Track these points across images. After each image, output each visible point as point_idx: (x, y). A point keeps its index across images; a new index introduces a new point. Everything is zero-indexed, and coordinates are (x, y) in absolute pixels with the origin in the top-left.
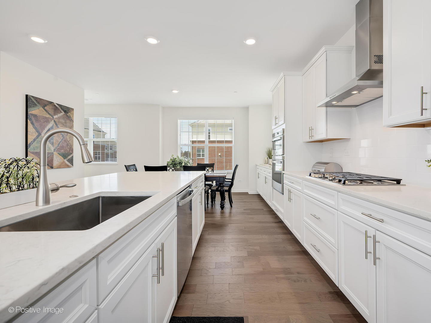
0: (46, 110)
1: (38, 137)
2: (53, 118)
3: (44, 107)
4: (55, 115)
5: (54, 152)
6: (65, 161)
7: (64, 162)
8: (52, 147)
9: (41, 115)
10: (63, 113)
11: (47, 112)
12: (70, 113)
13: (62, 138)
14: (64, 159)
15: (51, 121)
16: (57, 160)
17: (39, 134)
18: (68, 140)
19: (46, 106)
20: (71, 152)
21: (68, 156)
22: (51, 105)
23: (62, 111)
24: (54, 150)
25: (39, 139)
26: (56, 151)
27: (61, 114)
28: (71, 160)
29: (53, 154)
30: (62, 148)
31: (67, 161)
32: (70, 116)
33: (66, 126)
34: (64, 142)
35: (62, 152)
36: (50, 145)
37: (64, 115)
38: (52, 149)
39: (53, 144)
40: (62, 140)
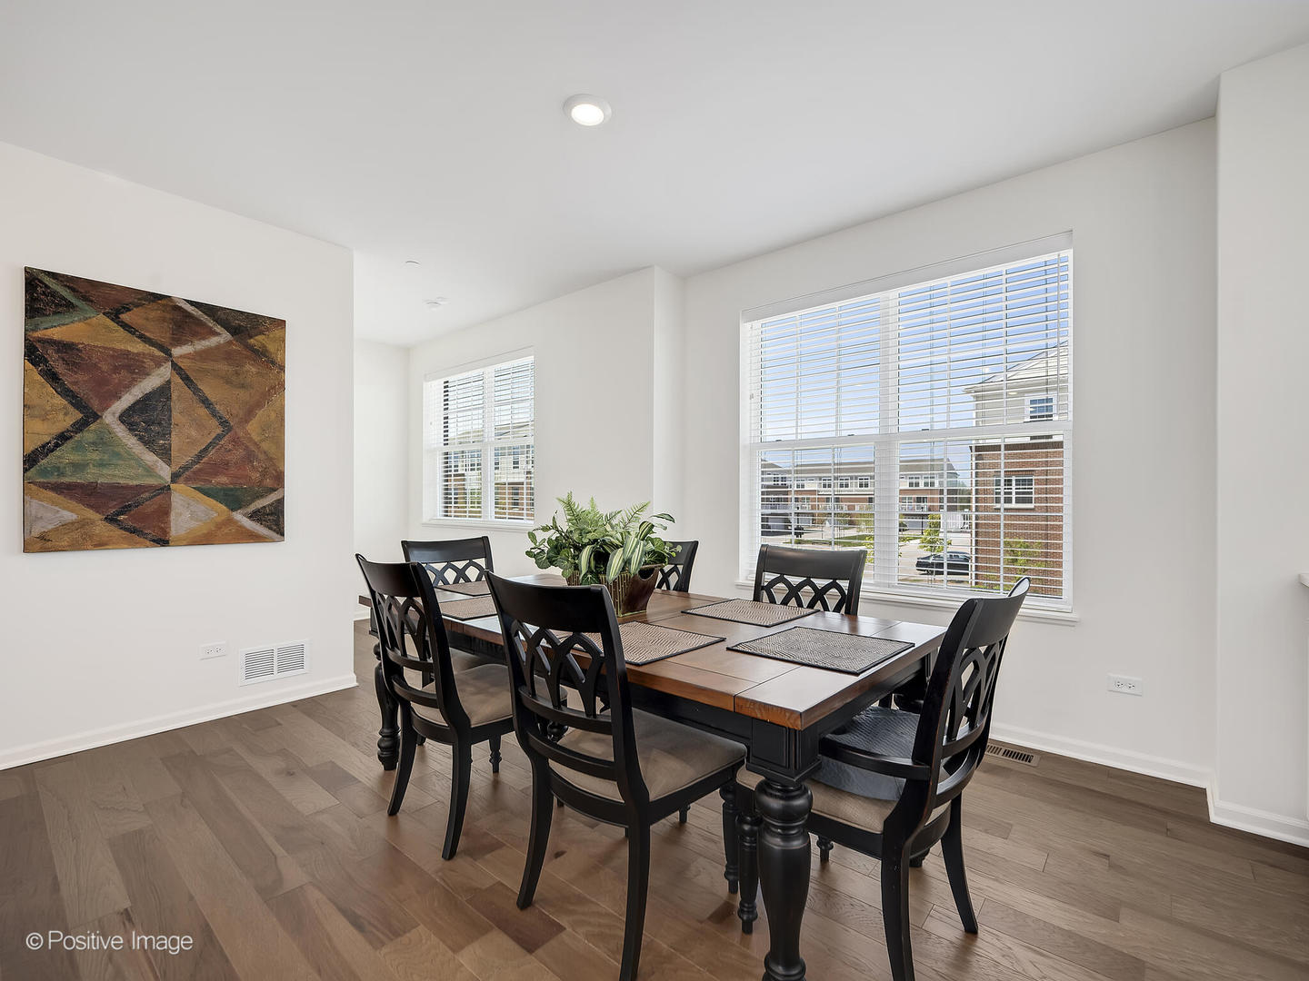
0: (125, 326)
1: (81, 425)
2: (170, 355)
3: (114, 315)
4: (177, 342)
5: (173, 482)
6: (238, 516)
7: (230, 520)
8: (161, 463)
9: (101, 345)
10: (226, 336)
11: (133, 333)
12: (264, 337)
13: (219, 431)
14: (233, 510)
15: (159, 365)
16: (192, 513)
17: (90, 417)
18: (256, 438)
19: (129, 310)
20: (268, 482)
21: (253, 500)
22: (154, 306)
23: (218, 331)
24: (175, 477)
25: (88, 435)
26: (187, 480)
27: (213, 341)
28: (271, 514)
29: (165, 490)
30: (219, 467)
31: (250, 517)
32: (265, 347)
33: (243, 386)
34: (230, 447)
35: (218, 483)
36: (150, 458)
37: (230, 343)
38: (165, 472)
39: (165, 454)
40: (219, 437)
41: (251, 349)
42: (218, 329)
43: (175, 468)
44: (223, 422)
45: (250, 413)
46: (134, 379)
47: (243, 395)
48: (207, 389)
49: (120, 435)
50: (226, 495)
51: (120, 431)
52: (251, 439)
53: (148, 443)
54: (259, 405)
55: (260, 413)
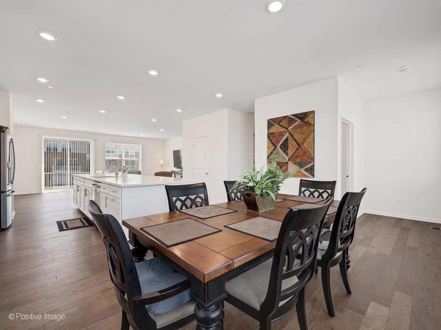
0: (281, 126)
1: (274, 149)
2: (288, 130)
3: (279, 124)
4: (289, 126)
5: (289, 161)
6: (302, 170)
7: (300, 171)
8: (287, 157)
9: (277, 131)
10: (299, 121)
11: (282, 127)
12: (308, 118)
13: (298, 147)
14: (301, 168)
15: (286, 133)
16: (292, 169)
17: (276, 147)
18: (306, 147)
19: (281, 122)
20: (309, 160)
21: (305, 166)
22: (285, 119)
23: (297, 120)
24: (289, 160)
25: (275, 152)
26: (292, 160)
27: (297, 123)
28: (310, 170)
29: (287, 163)
30: (297, 157)
31: (305, 170)
32: (308, 120)
33: (303, 133)
34: (300, 151)
35: (298, 161)
36: (285, 155)
37: (300, 122)
38: (287, 158)
39: (287, 154)
40: (298, 149)
41: (305, 122)
42: (298, 119)
43: (289, 157)
44: (299, 145)
45: (305, 141)
46: (282, 137)
47: (303, 136)
48: (295, 137)
49: (280, 151)
50: (299, 164)
51: (280, 150)
52: (305, 148)
53: (284, 152)
54: (307, 138)
55: (307, 140)
